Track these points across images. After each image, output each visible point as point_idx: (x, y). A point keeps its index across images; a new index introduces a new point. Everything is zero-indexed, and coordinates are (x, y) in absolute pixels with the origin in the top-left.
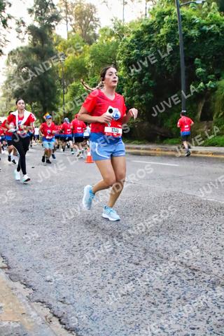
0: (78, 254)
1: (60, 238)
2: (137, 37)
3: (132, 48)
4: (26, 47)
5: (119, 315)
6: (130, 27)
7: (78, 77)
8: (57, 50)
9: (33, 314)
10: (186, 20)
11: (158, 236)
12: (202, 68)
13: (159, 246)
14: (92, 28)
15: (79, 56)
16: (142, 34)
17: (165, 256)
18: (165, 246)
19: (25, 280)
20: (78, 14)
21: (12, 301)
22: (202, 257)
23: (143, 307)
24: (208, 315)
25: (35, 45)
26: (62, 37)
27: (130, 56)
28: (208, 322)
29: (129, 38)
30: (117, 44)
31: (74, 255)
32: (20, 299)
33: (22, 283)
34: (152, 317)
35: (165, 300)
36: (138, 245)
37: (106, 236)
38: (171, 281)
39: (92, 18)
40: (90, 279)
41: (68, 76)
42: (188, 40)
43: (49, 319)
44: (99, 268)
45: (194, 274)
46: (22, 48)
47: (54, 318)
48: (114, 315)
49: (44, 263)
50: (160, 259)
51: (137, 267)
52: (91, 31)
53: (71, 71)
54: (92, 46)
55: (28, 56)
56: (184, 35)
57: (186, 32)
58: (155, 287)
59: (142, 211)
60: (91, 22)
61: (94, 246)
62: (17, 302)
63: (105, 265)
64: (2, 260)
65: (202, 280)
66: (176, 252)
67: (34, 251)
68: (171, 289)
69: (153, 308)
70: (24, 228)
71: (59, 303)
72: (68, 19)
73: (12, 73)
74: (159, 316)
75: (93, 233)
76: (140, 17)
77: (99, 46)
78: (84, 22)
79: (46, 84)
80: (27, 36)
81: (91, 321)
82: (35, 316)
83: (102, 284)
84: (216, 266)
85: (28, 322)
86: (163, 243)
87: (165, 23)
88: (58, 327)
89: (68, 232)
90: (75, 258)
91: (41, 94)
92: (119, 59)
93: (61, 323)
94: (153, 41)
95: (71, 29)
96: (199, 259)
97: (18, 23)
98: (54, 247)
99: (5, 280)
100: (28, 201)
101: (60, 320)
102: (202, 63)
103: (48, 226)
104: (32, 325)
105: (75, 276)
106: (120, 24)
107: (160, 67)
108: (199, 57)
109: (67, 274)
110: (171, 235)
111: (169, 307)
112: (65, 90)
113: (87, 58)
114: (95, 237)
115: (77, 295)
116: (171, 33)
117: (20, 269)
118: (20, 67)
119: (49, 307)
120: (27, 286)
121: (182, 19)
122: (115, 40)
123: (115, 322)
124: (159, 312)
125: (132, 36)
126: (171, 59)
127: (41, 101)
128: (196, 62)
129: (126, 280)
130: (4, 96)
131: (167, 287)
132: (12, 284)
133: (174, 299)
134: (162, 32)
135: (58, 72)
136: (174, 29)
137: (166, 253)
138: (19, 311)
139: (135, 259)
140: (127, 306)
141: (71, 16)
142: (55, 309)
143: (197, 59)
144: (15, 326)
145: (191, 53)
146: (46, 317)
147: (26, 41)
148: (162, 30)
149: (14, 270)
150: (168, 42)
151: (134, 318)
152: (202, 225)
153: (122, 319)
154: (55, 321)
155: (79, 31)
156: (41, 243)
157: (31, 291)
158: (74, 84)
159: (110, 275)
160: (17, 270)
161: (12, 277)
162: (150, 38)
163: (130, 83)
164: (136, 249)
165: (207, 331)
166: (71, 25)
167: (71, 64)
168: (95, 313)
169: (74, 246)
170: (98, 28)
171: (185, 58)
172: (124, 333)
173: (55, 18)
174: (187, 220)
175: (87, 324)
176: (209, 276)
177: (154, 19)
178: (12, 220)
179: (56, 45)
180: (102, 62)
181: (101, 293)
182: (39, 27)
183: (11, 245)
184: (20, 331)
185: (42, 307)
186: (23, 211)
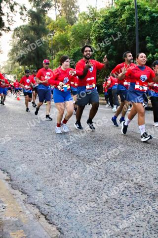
0: (60, 173)
1: (47, 161)
2: (105, 20)
3: (102, 28)
4: (26, 26)
5: (87, 215)
6: (101, 12)
7: (63, 48)
8: (48, 28)
9: (28, 212)
10: (140, 8)
11: (116, 162)
12: (151, 43)
13: (116, 169)
14: (74, 13)
15: (64, 33)
16: (109, 18)
17: (120, 175)
18: (121, 168)
19: (22, 189)
20: (64, 3)
21: (13, 203)
22: (146, 177)
23: (104, 210)
24: (149, 218)
25: (33, 24)
26: (52, 19)
27: (100, 34)
28: (148, 223)
29: (100, 20)
30: (91, 25)
31: (56, 173)
32: (18, 201)
33: (20, 191)
34: (110, 217)
35: (119, 206)
36: (101, 167)
37: (79, 161)
38: (124, 193)
39: (73, 5)
40: (67, 190)
41: (56, 47)
42: (142, 23)
43: (38, 216)
44: (74, 182)
45: (140, 189)
46: (23, 26)
47: (42, 215)
48: (83, 215)
49: (36, 178)
50: (116, 178)
51: (101, 182)
52: (72, 15)
53: (57, 44)
54: (73, 26)
55: (28, 32)
56: (139, 19)
57: (140, 17)
58: (113, 197)
59: (105, 144)
60: (73, 9)
61: (70, 167)
62: (17, 203)
63: (78, 181)
65: (146, 193)
66: (128, 173)
68: (124, 199)
69: (110, 212)
71: (45, 205)
72: (57, 6)
73: (16, 44)
74: (115, 217)
75: (70, 158)
76: (108, 6)
77: (78, 26)
78: (68, 8)
79: (40, 52)
80: (27, 17)
81: (67, 218)
82: (28, 214)
83: (75, 194)
84: (155, 184)
85: (24, 217)
86: (119, 167)
87: (125, 10)
88: (44, 222)
89: (53, 157)
90: (57, 175)
91: (36, 59)
92: (92, 36)
93: (46, 219)
94: (117, 24)
95: (58, 13)
96: (144, 179)
97: (22, 9)
99: (8, 188)
100: (26, 134)
101: (45, 217)
102: (151, 39)
104: (26, 219)
105: (57, 187)
106: (93, 10)
107: (121, 42)
108: (149, 36)
109: (51, 186)
110: (125, 161)
111: (122, 211)
112: (53, 57)
113: (69, 34)
114: (72, 161)
115: (58, 201)
116: (130, 18)
118: (22, 40)
119: (39, 208)
120: (23, 193)
121: (138, 8)
122: (90, 22)
123: (84, 220)
124: (115, 215)
125: (102, 19)
126: (129, 36)
127: (36, 64)
128: (147, 39)
129: (93, 191)
131: (120, 197)
132: (13, 191)
133: (125, 205)
134: (124, 17)
135: (48, 44)
136: (132, 15)
137: (121, 174)
138: (17, 210)
139: (99, 177)
140: (92, 209)
141: (59, 4)
142: (43, 209)
143: (147, 37)
144: (15, 220)
145: (144, 32)
146: (36, 215)
147: (27, 21)
148: (123, 16)
150: (127, 24)
151: (97, 218)
152: (147, 155)
153: (88, 218)
154: (42, 218)
155: (64, 15)
156: (34, 163)
157: (26, 196)
158: (59, 53)
159: (81, 188)
161: (13, 187)
162: (115, 21)
163: (99, 53)
164: (100, 170)
165: (148, 229)
166: (59, 11)
167: (58, 39)
168: (70, 214)
169: (57, 167)
170: (78, 13)
171: (139, 36)
172: (90, 227)
173: (48, 5)
174: (137, 151)
175: (64, 221)
176: (150, 191)
177: (118, 7)
178: (14, 147)
179: (48, 24)
180: (80, 37)
181: (74, 200)
182: (36, 11)
183: (13, 164)
184: (18, 223)
185: (33, 208)
186: (22, 141)
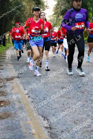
64: (47, 122)
67: (68, 117)
70: (62, 100)
98: (82, 116)
103: (78, 99)
117: (58, 130)
130: (55, 14)
149: (54, 130)
160: (56, 130)
